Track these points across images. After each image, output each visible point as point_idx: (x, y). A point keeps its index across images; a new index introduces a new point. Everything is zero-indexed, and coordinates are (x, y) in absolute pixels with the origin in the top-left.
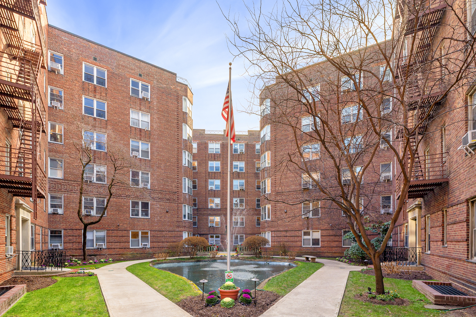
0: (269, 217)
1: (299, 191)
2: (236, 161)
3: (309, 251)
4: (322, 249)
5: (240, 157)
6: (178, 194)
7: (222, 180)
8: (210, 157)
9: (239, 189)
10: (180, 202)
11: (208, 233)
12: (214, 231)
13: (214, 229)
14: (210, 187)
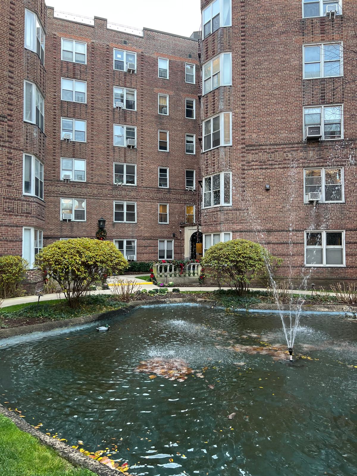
0: (227, 200)
1: (298, 143)
2: (119, 85)
3: (321, 277)
4: (350, 270)
5: (127, 80)
6: (10, 123)
7: (90, 121)
8: (65, 70)
9: (125, 145)
10: (14, 144)
11: (59, 234)
12: (72, 231)
13: (72, 226)
14: (63, 135)
